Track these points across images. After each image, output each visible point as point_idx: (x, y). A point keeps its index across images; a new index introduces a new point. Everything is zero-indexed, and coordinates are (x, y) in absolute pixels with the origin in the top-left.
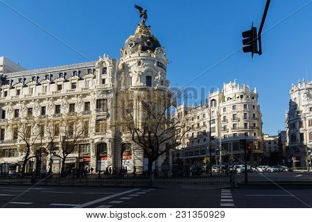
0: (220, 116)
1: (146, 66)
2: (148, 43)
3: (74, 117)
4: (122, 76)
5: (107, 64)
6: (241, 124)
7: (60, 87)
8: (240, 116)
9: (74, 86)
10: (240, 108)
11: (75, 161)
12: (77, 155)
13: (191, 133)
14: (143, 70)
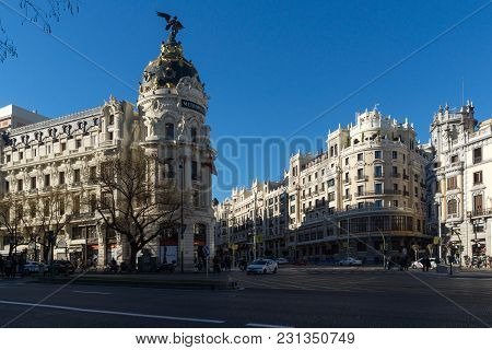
0: (340, 172)
1: (164, 108)
2: (169, 73)
3: (79, 188)
4: (135, 126)
5: (113, 111)
6: (370, 187)
7: (64, 146)
8: (369, 171)
9: (78, 143)
10: (369, 158)
11: (80, 250)
12: (83, 241)
13: (308, 201)
14: (160, 115)
